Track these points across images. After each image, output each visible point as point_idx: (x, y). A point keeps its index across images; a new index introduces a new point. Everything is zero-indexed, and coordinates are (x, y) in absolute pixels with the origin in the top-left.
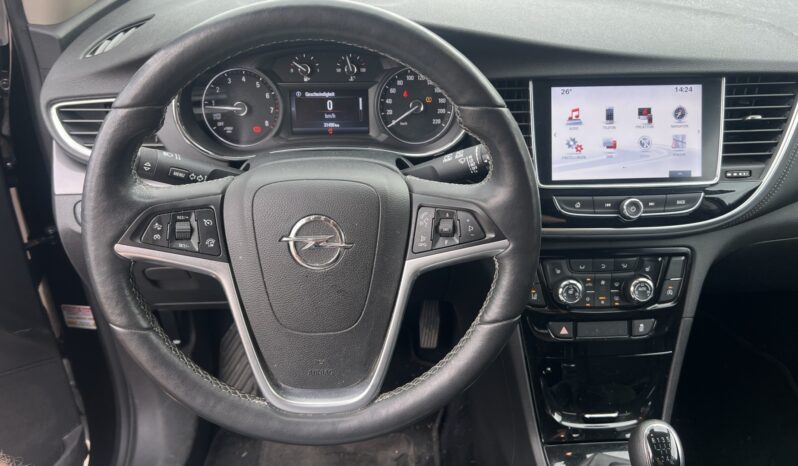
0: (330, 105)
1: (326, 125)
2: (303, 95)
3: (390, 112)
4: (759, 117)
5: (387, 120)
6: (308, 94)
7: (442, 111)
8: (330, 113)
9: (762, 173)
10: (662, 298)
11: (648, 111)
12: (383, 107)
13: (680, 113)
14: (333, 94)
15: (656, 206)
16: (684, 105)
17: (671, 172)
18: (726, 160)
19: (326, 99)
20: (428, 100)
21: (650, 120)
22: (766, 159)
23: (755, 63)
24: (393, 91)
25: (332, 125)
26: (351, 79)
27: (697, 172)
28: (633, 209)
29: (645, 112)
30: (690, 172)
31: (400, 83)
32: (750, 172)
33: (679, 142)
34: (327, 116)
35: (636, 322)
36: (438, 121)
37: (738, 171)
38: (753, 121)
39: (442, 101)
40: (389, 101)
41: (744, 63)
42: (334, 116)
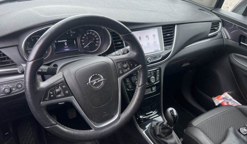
0: (66, 44)
1: (65, 50)
2: (57, 42)
3: (83, 44)
4: (169, 35)
5: (83, 46)
6: (59, 41)
7: (97, 42)
8: (66, 46)
9: (171, 47)
10: (157, 81)
11: (148, 36)
12: (81, 42)
13: (154, 36)
14: (66, 40)
15: (153, 59)
16: (154, 34)
17: (155, 50)
18: (165, 45)
19: (64, 42)
20: (94, 39)
21: (148, 38)
22: (171, 44)
23: (166, 22)
24: (83, 38)
25: (67, 50)
26: (71, 35)
27: (160, 49)
28: (150, 60)
29: (147, 36)
30: (158, 49)
31: (85, 35)
32: (169, 48)
33: (155, 42)
34: (65, 47)
35: (152, 88)
36: (97, 45)
37: (167, 48)
38: (168, 36)
39: (97, 39)
40: (83, 41)
41: (165, 23)
42: (67, 47)
